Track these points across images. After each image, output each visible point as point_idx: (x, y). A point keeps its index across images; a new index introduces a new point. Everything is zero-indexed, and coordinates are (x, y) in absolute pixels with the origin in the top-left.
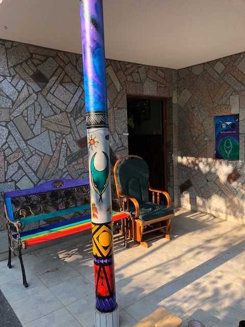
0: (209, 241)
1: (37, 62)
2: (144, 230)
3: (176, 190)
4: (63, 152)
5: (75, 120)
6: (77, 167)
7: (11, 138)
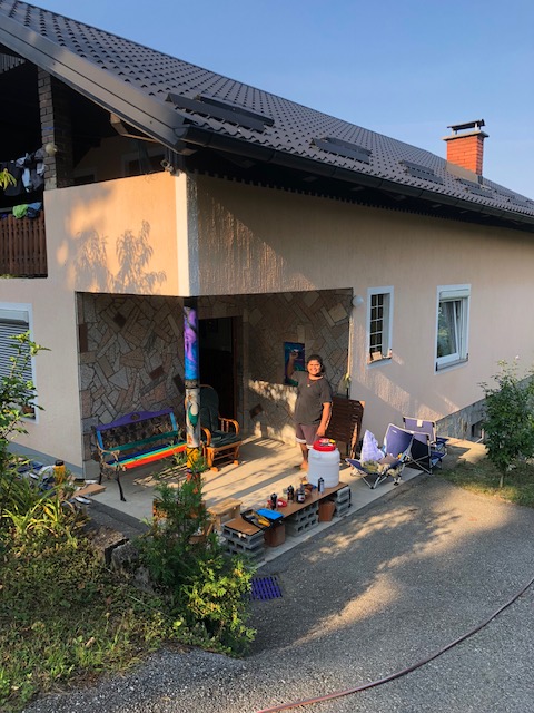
0: (271, 466)
1: (117, 305)
2: (215, 456)
3: (247, 416)
4: (137, 385)
5: (148, 353)
6: (149, 399)
7: (96, 377)
